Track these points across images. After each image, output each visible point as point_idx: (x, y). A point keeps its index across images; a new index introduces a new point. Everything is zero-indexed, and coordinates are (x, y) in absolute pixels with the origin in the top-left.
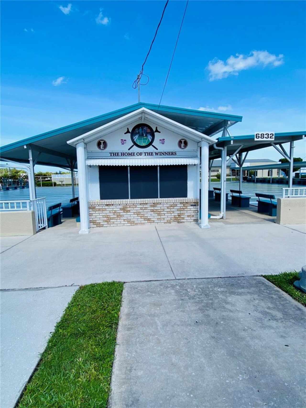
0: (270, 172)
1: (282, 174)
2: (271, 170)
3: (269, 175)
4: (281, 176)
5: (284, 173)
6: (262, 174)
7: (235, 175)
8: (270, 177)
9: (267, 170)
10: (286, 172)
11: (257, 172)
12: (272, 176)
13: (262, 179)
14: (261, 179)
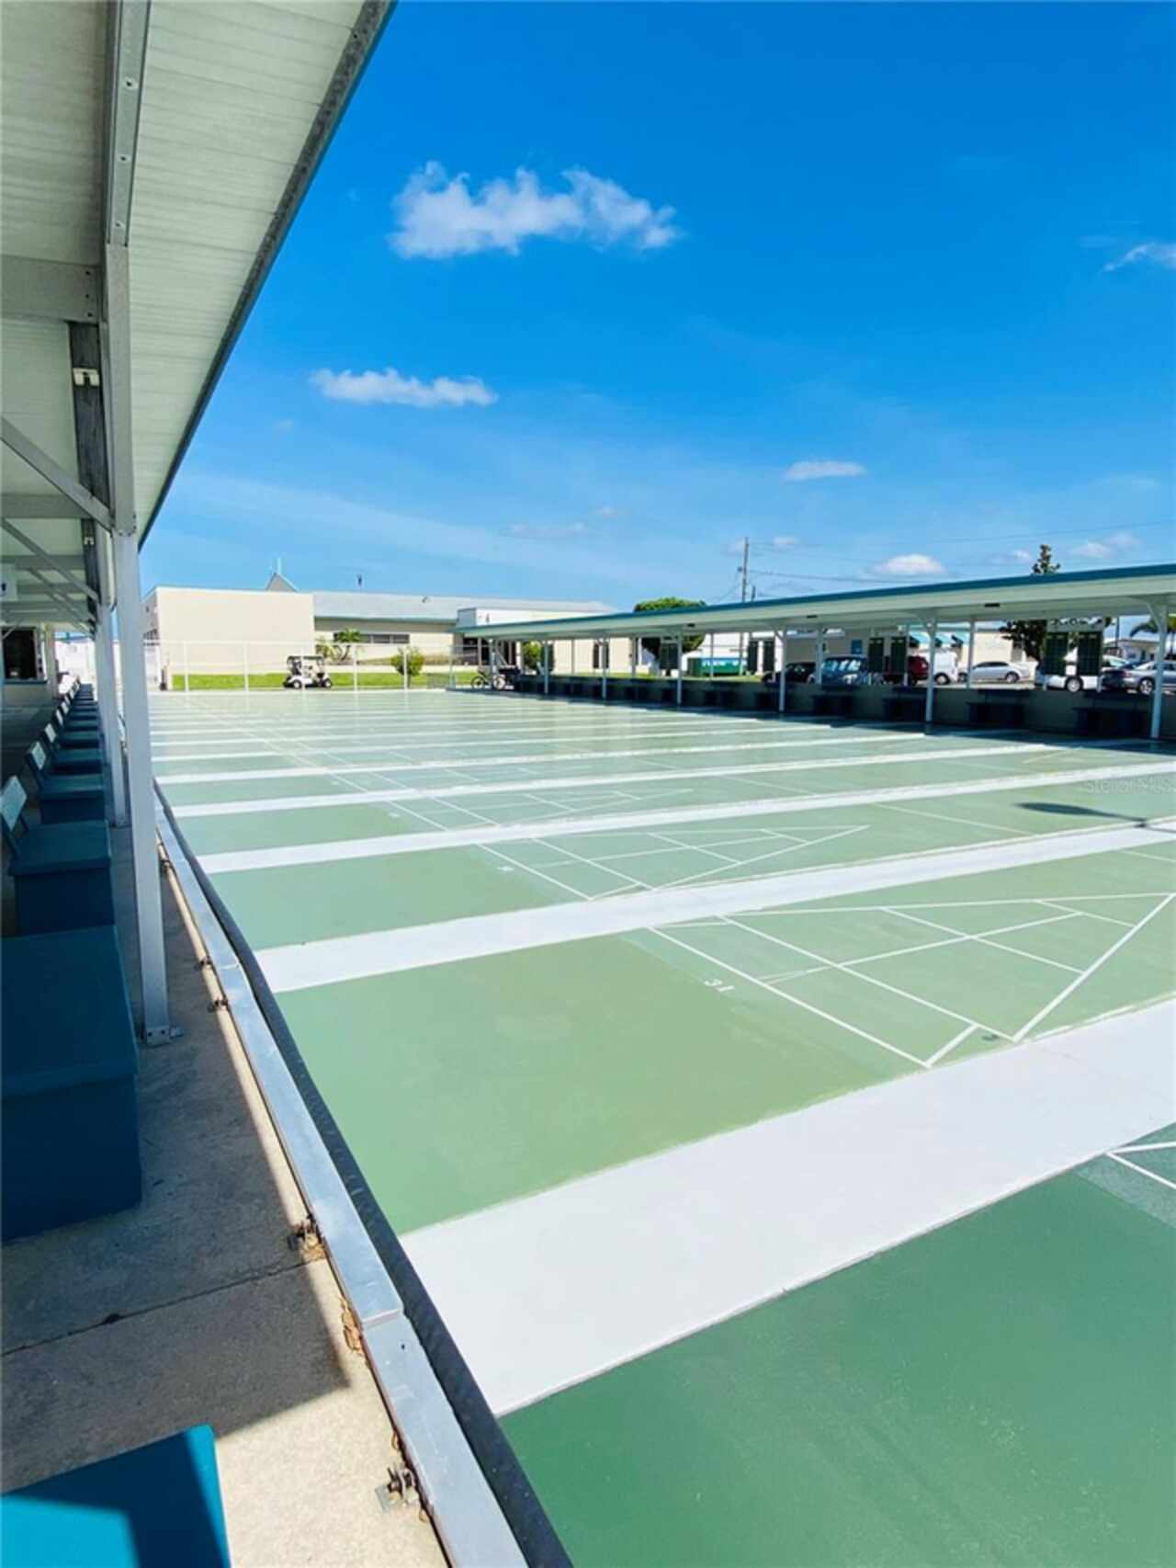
0: (601, 648)
1: (645, 662)
2: (601, 640)
3: (596, 666)
4: (643, 670)
5: (653, 656)
6: (572, 659)
7: (473, 662)
8: (599, 671)
9: (590, 643)
10: (660, 652)
11: (551, 647)
12: (607, 666)
13: (573, 678)
14: (568, 681)
